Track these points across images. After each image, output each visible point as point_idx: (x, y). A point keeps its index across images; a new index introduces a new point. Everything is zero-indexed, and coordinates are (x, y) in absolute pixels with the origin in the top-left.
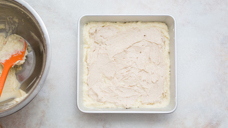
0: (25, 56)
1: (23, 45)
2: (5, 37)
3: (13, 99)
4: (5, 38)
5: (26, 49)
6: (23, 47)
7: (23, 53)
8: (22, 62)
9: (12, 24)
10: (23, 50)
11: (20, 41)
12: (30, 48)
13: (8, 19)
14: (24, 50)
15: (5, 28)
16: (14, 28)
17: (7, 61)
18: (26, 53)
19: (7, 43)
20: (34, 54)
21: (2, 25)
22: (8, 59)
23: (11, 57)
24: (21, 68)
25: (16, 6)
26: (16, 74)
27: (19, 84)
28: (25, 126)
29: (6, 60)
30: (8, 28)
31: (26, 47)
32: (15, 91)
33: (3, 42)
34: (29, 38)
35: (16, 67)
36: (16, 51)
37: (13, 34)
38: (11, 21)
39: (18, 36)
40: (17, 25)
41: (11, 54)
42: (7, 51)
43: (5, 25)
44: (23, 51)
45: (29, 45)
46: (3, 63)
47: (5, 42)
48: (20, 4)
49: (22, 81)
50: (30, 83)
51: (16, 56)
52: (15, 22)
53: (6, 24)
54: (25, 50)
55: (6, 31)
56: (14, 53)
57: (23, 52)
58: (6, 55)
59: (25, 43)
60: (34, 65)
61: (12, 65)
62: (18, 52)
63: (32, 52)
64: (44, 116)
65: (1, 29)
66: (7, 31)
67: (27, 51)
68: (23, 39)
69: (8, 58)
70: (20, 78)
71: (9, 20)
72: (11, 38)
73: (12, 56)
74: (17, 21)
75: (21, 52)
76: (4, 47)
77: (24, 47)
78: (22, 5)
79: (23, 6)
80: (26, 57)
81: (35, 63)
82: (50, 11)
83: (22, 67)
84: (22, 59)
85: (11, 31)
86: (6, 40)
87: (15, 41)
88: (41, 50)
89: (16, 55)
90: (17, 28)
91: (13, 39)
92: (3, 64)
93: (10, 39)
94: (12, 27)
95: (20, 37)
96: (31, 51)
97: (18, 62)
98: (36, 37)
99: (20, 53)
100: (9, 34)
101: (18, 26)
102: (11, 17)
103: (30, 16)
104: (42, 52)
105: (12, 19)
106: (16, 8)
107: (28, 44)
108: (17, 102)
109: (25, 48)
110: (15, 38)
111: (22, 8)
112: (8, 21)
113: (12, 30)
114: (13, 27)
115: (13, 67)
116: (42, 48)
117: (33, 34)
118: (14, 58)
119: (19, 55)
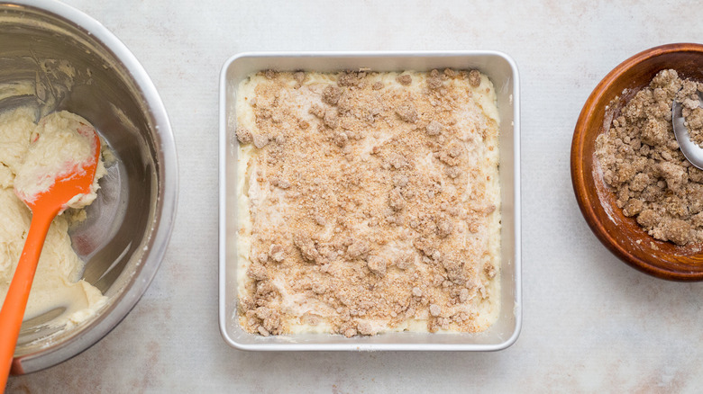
0: (96, 180)
1: (88, 147)
2: (34, 119)
3: (61, 310)
4: (34, 124)
5: (100, 157)
6: (89, 152)
7: (91, 170)
8: (89, 198)
9: (55, 81)
10: (89, 160)
11: (80, 133)
12: (111, 155)
13: (43, 66)
14: (93, 162)
15: (33, 92)
16: (62, 93)
17: (42, 197)
18: (101, 171)
19: (42, 138)
20: (124, 172)
21: (26, 83)
22: (44, 192)
23: (53, 182)
24: (83, 216)
25: (69, 34)
26: (70, 233)
27: (81, 264)
28: (98, 387)
29: (41, 194)
30: (44, 93)
31: (98, 150)
32: (69, 284)
33: (29, 135)
34: (107, 125)
35: (70, 212)
36: (68, 164)
37: (59, 109)
38: (52, 72)
39: (73, 116)
40: (69, 85)
41: (53, 175)
42: (41, 165)
43: (35, 85)
44: (89, 165)
45: (108, 144)
46: (30, 201)
47: (34, 136)
48: (82, 29)
49: (87, 253)
50: (114, 261)
51: (68, 179)
52: (63, 76)
53: (38, 80)
54: (97, 160)
55: (38, 103)
56: (64, 172)
57: (92, 167)
58: (40, 178)
59: (97, 138)
60: (124, 207)
61: (59, 209)
62: (76, 166)
63: (117, 166)
64: (154, 359)
65: (22, 96)
66: (39, 101)
67: (101, 164)
68: (90, 125)
69: (45, 188)
70: (82, 246)
71: (45, 71)
72: (53, 124)
73: (58, 180)
74: (70, 72)
75: (85, 168)
76: (33, 151)
77: (92, 153)
78: (86, 32)
79: (92, 36)
80: (101, 181)
81: (126, 198)
82: (170, 41)
83: (88, 213)
84: (86, 191)
85: (51, 102)
86: (37, 129)
87: (66, 135)
88: (146, 163)
89: (69, 176)
90: (69, 93)
91: (60, 128)
92: (30, 204)
93: (49, 128)
94: (56, 91)
95: (79, 119)
96: (113, 163)
97: (75, 199)
98: (128, 123)
99: (82, 170)
100: (45, 111)
101: (72, 87)
102: (53, 61)
103: (113, 64)
104: (149, 166)
105: (55, 67)
106: (68, 38)
107: (105, 142)
108: (76, 324)
109: (97, 156)
110: (64, 122)
111: (86, 40)
112: (43, 73)
113: (56, 99)
114: (59, 89)
115: (60, 213)
116: (147, 156)
117: (120, 112)
118: (63, 187)
119: (78, 176)
